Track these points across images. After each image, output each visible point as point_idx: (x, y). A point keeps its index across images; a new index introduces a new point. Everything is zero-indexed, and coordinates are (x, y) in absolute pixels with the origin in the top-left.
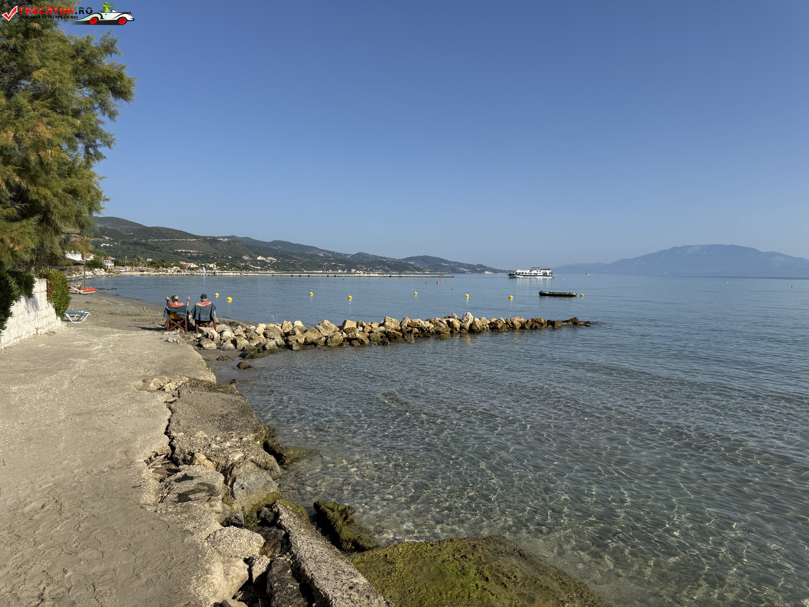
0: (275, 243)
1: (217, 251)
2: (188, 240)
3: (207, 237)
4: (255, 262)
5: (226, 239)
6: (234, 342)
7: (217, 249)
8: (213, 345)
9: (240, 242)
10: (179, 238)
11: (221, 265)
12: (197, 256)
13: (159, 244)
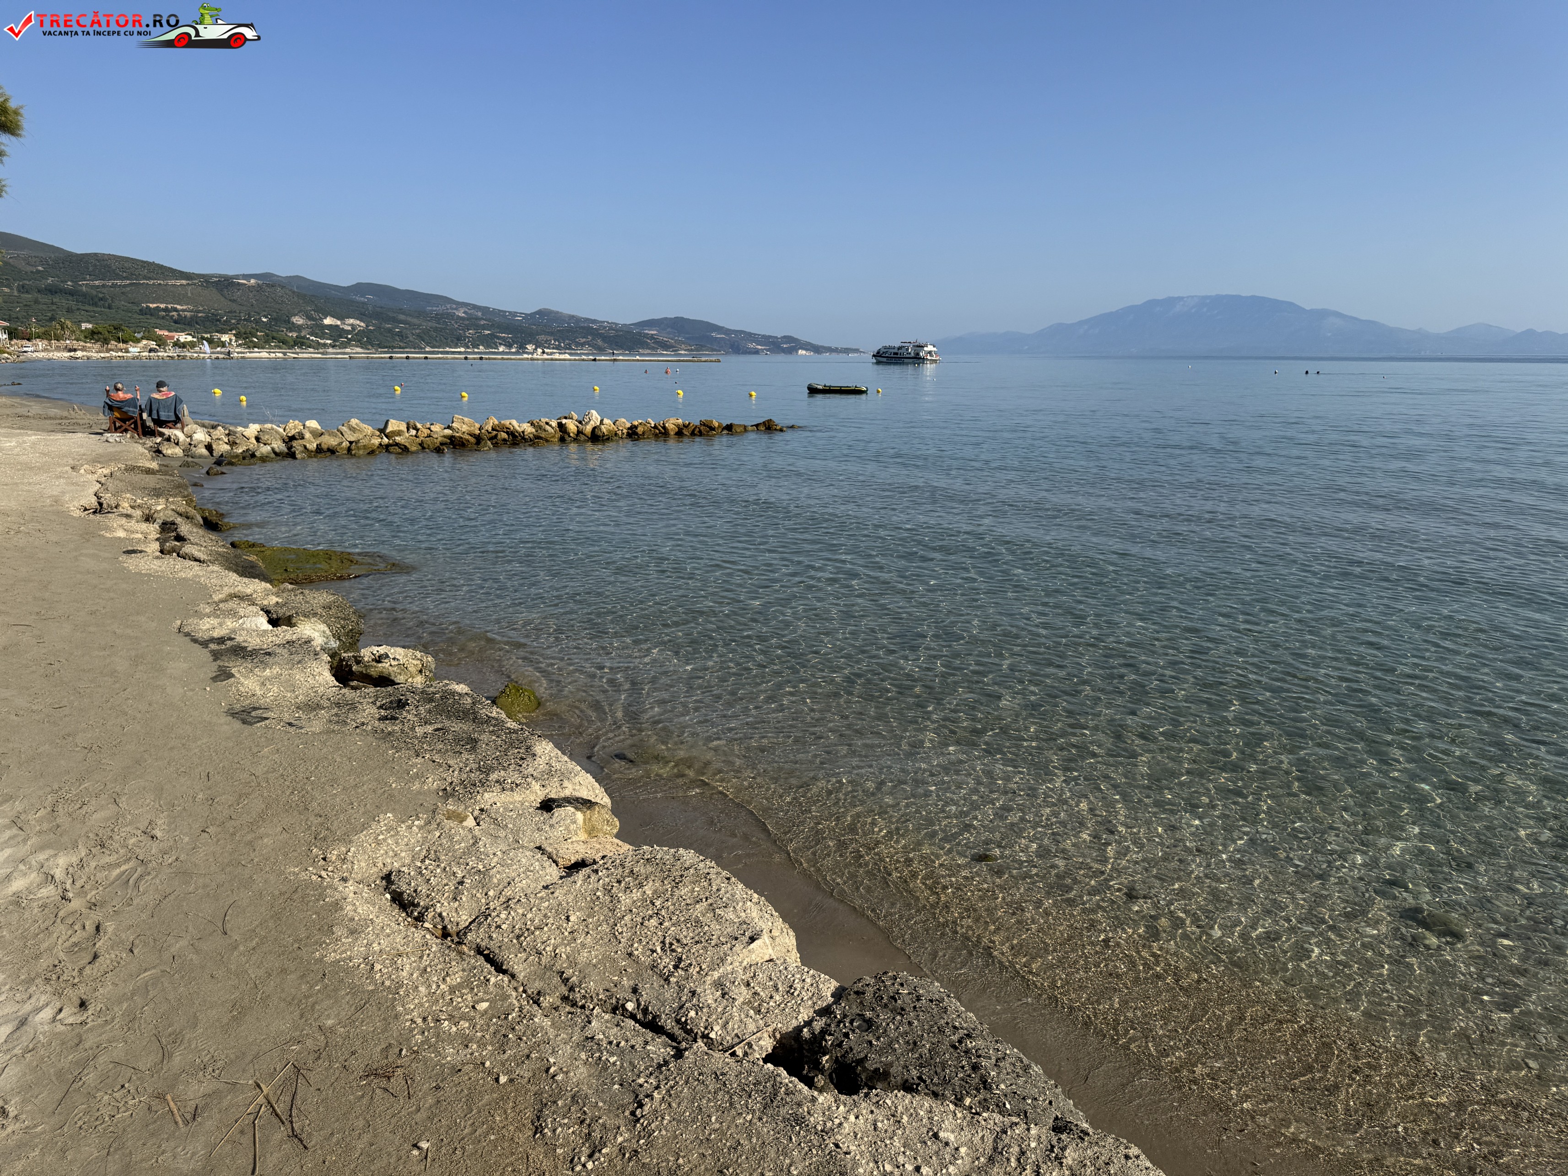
0: (360, 288)
1: (234, 306)
2: (170, 282)
3: (213, 276)
4: (320, 330)
5: (253, 281)
6: (209, 447)
7: (234, 301)
8: (178, 451)
9: (283, 287)
10: (150, 279)
11: (246, 338)
12: (191, 318)
13: (105, 290)
